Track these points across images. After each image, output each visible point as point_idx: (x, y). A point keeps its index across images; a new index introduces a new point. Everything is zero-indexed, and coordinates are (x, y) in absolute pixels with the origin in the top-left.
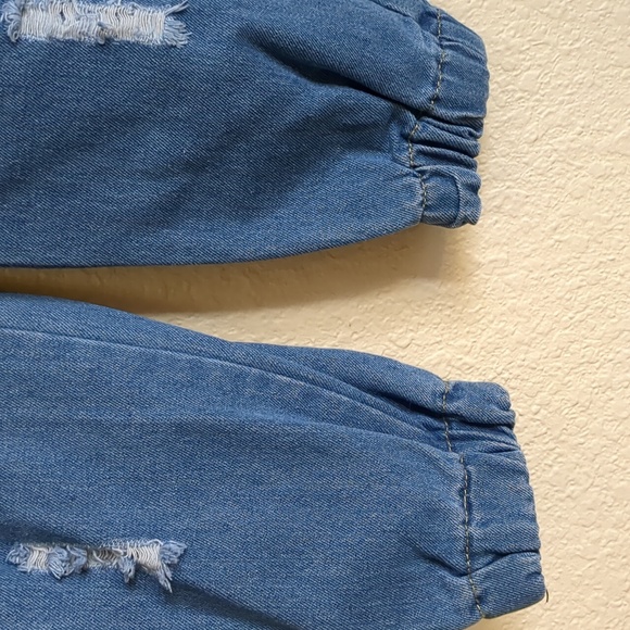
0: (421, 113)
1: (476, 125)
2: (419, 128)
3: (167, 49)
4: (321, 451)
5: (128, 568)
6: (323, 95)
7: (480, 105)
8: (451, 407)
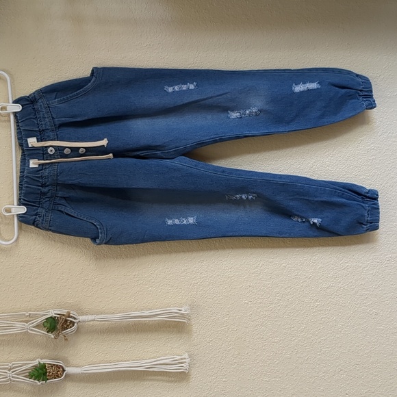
0: (361, 91)
1: (372, 91)
2: (361, 94)
3: (318, 88)
4: (345, 206)
5: (312, 223)
6: (344, 91)
7: (371, 87)
8: (368, 195)
